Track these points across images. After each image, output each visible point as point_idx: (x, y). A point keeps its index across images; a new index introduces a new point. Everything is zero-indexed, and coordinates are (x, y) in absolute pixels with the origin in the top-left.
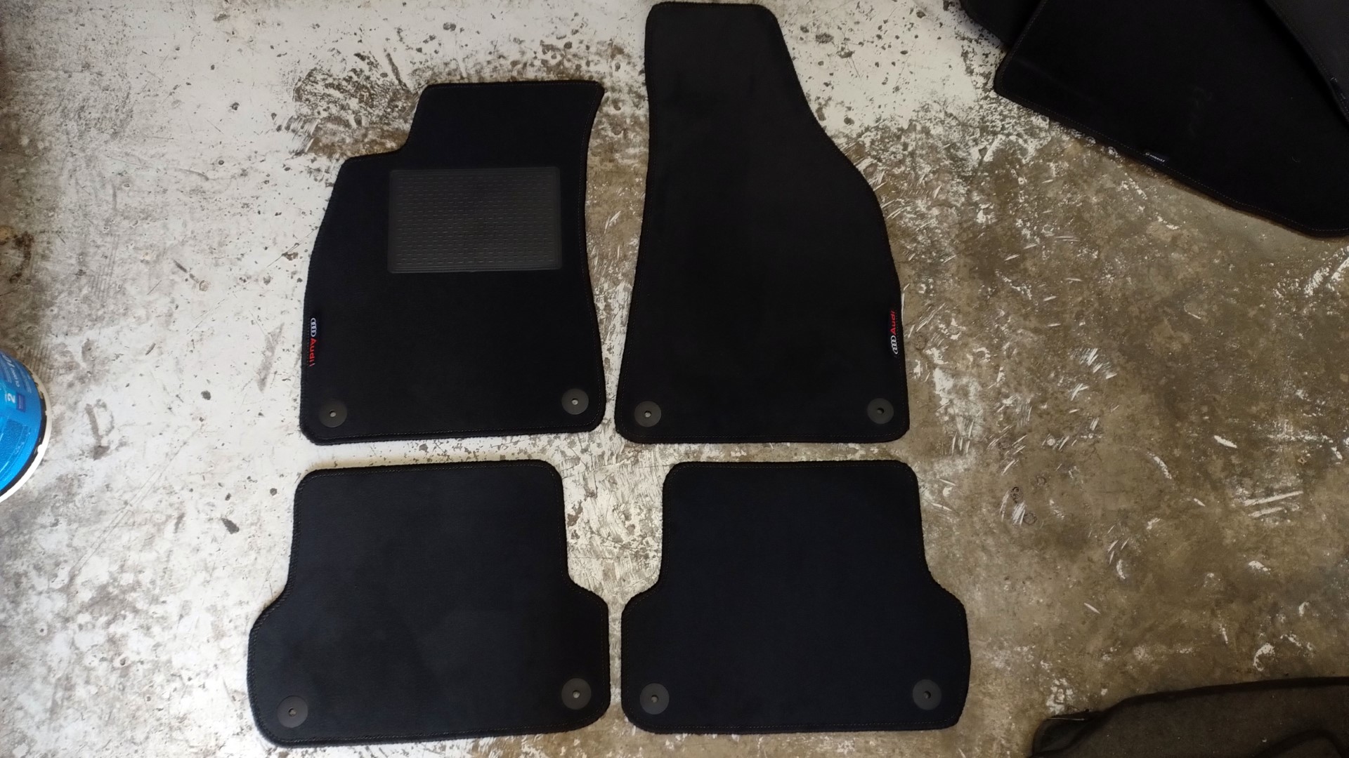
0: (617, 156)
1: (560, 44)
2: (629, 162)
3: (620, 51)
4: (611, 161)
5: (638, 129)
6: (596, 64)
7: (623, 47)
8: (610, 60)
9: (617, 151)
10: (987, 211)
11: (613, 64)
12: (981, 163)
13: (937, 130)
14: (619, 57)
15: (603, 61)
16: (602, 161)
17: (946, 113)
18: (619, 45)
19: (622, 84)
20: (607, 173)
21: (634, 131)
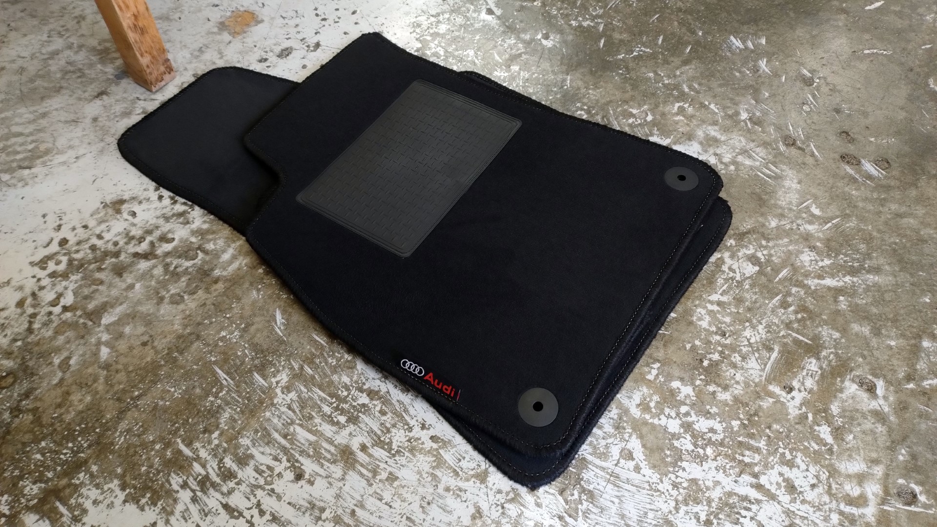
0: (217, 272)
1: (54, 247)
2: (235, 265)
3: (122, 202)
4: (216, 281)
5: (211, 237)
6: (108, 231)
7: (120, 198)
8: (118, 216)
9: (212, 270)
10: (546, 37)
11: (125, 215)
12: (499, 18)
13: (443, 28)
14: (125, 207)
15: (113, 223)
16: (207, 290)
17: (432, 16)
18: (115, 199)
19: (154, 221)
20: (224, 294)
21: (209, 241)
